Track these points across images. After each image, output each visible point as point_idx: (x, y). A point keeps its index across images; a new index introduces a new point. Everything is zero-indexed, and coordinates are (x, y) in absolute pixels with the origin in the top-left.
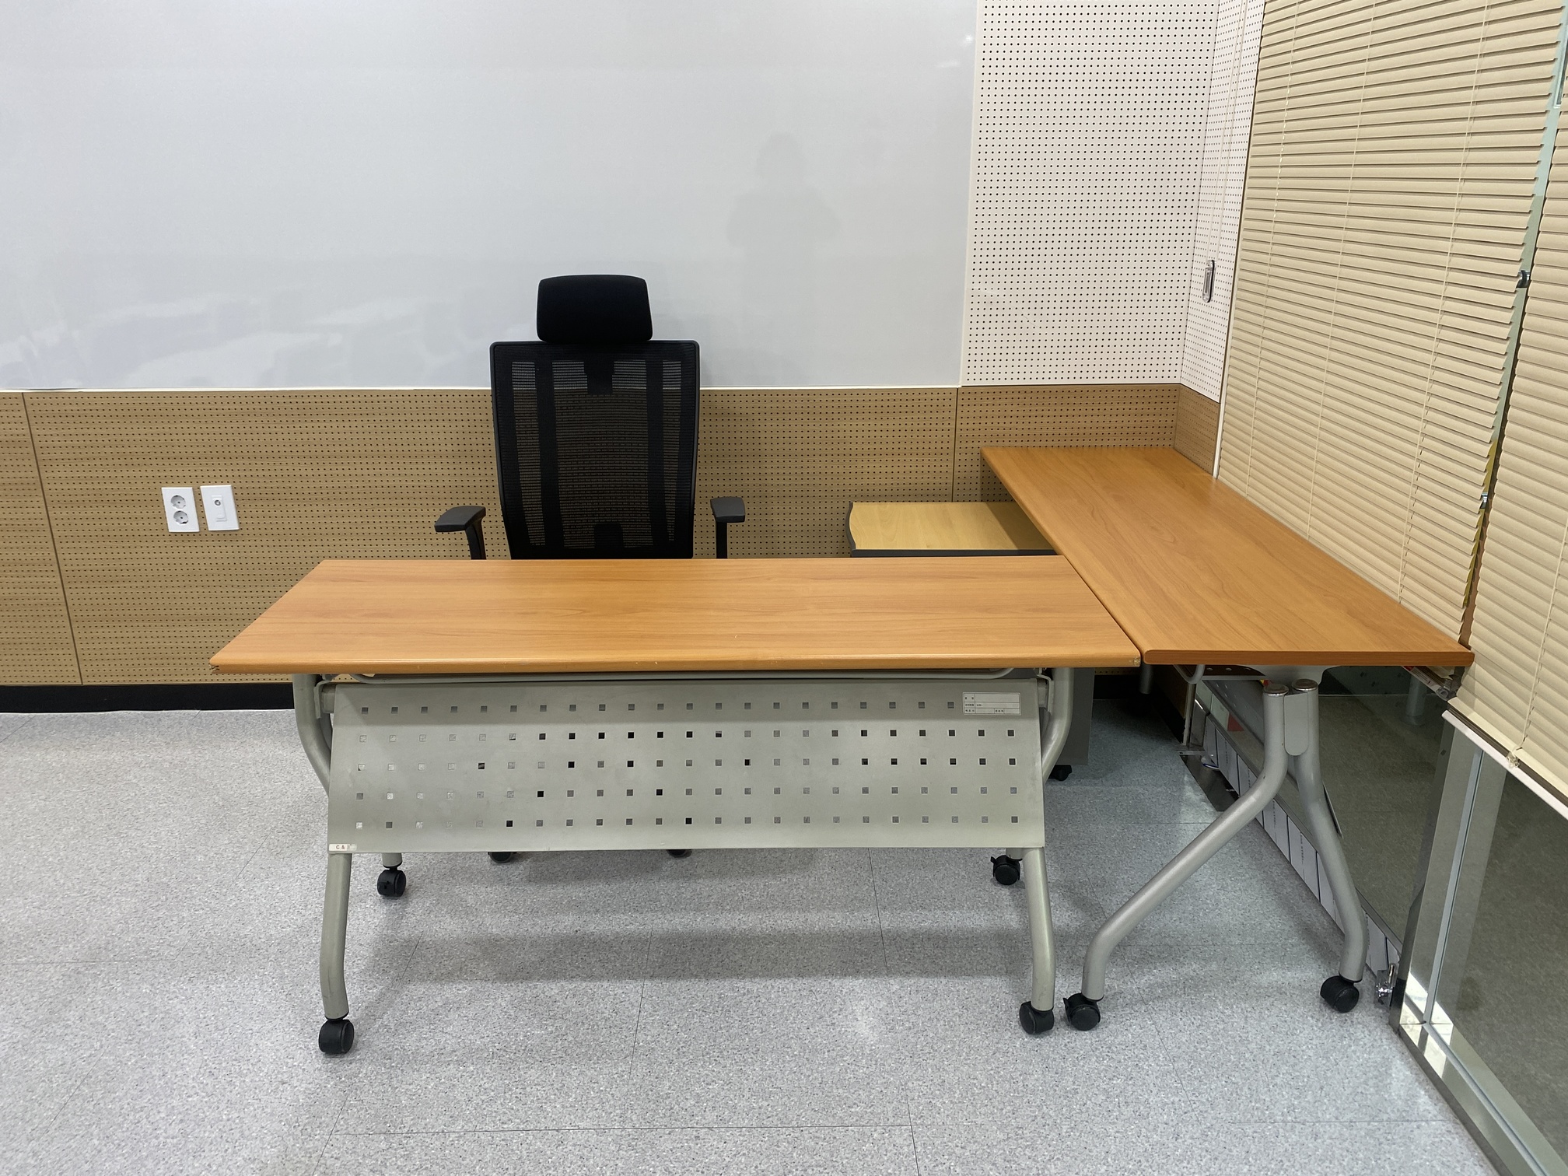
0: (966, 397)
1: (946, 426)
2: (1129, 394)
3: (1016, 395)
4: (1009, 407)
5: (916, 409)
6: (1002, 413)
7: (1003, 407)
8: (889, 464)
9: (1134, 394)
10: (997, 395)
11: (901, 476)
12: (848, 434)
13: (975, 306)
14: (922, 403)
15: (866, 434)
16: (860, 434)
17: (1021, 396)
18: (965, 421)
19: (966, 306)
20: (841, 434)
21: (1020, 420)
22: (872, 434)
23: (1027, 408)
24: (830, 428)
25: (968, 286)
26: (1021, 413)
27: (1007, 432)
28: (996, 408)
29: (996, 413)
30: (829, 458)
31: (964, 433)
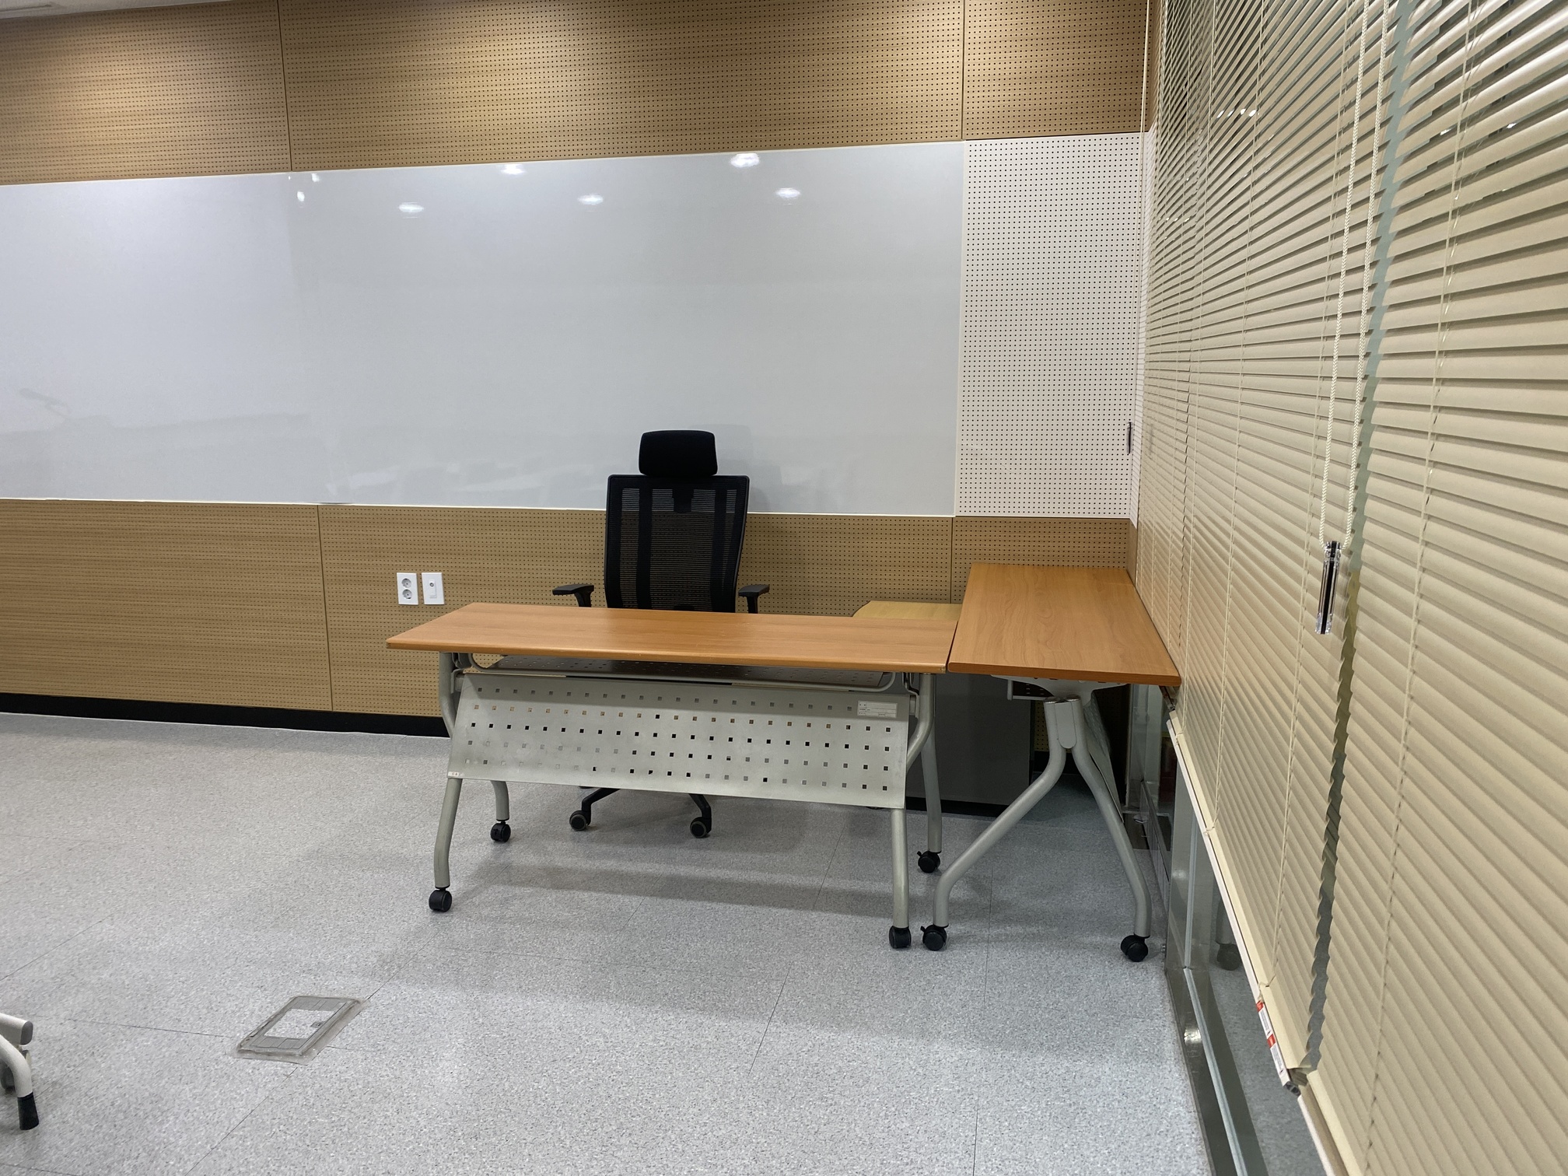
0: (959, 524)
1: (944, 546)
2: (1088, 526)
3: (998, 524)
4: (993, 533)
5: (921, 532)
6: (988, 538)
7: (988, 533)
8: (901, 573)
9: (1092, 526)
10: (983, 524)
11: (911, 583)
12: (870, 549)
13: (964, 457)
14: (926, 527)
15: (883, 550)
16: (879, 550)
17: (1003, 525)
18: (958, 542)
19: (958, 457)
20: (865, 549)
21: (1002, 543)
22: (888, 550)
23: (1007, 534)
24: (856, 544)
25: (958, 442)
26: (1002, 538)
27: (992, 552)
28: (983, 534)
29: (983, 538)
30: (856, 567)
31: (959, 552)
